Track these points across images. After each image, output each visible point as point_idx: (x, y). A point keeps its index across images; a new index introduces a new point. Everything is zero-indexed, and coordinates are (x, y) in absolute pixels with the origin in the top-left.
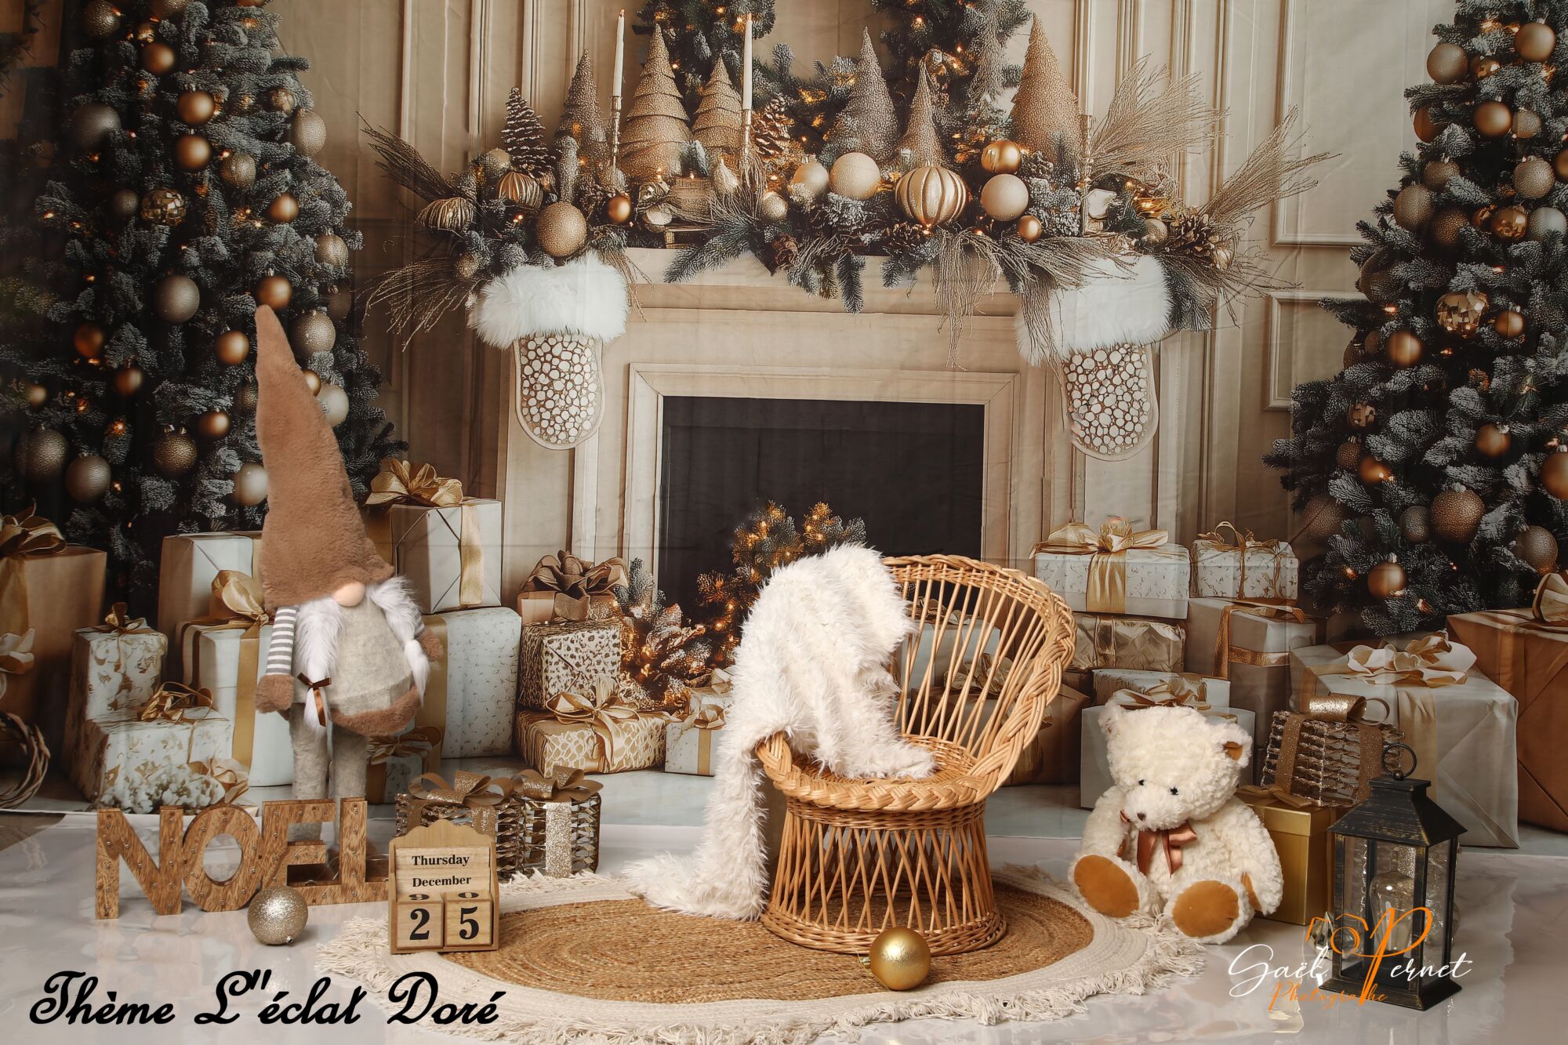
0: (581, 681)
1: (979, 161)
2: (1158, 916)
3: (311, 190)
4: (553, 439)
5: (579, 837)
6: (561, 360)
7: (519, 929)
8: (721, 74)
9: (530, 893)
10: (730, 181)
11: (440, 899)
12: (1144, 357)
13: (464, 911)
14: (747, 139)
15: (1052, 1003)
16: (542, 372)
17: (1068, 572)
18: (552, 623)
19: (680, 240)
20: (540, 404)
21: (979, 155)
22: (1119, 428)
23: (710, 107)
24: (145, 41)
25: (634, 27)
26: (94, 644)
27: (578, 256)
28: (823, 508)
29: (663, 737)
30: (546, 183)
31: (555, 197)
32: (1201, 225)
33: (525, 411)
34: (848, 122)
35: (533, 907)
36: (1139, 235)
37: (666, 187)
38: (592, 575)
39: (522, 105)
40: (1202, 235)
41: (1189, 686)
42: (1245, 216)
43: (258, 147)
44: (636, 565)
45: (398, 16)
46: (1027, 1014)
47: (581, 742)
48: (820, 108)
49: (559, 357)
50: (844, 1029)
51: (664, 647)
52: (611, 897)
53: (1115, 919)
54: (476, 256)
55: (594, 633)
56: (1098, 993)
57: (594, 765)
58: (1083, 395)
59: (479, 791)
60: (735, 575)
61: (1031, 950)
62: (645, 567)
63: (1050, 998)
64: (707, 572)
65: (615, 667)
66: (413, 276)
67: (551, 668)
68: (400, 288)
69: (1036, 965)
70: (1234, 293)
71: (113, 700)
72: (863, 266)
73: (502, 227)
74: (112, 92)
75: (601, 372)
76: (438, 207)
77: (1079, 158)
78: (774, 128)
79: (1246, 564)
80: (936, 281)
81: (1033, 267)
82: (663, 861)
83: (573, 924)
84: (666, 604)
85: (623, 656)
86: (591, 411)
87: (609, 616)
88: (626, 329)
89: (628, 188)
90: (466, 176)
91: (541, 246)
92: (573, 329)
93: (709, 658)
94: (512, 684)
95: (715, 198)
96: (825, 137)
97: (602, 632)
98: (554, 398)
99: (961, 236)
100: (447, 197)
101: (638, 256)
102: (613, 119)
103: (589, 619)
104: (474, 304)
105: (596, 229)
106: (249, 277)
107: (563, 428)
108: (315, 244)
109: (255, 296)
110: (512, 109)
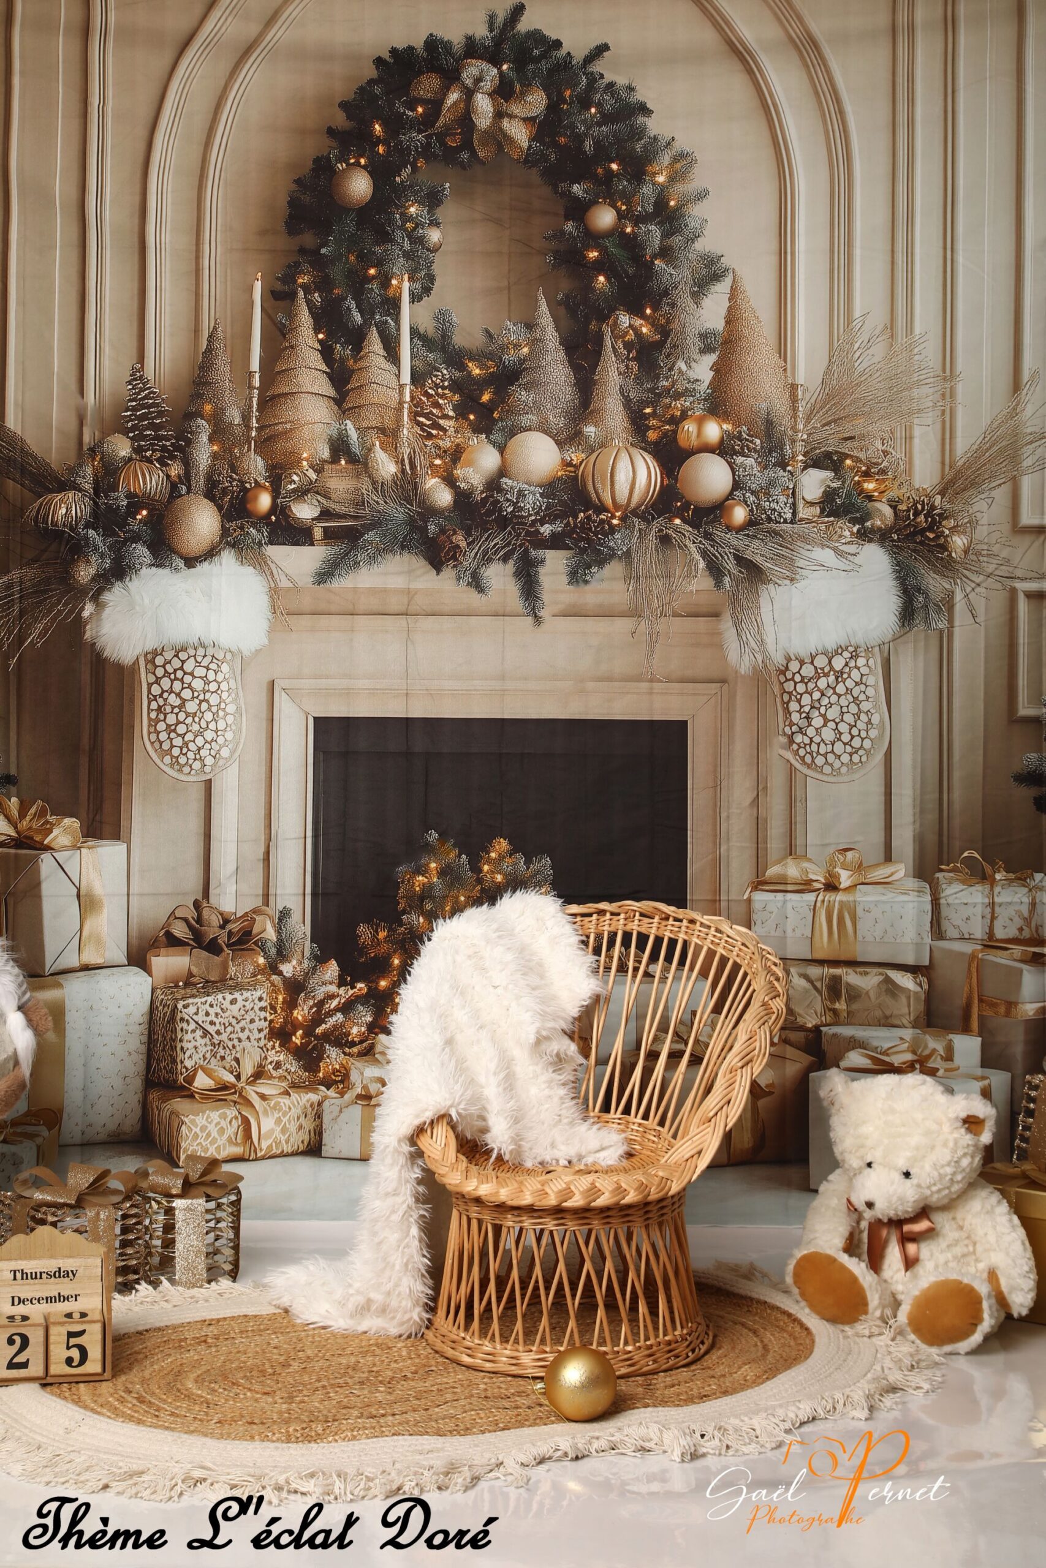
0: (222, 1052)
1: (675, 439)
2: (891, 1322)
4: (186, 769)
5: (217, 1238)
6: (194, 677)
7: (139, 1353)
8: (375, 344)
9: (156, 1307)
10: (386, 466)
11: (42, 1321)
12: (871, 661)
13: (71, 1335)
14: (405, 418)
15: (758, 1432)
16: (172, 692)
17: (790, 913)
18: (187, 984)
19: (330, 535)
20: (170, 729)
21: (675, 432)
22: (845, 744)
23: (362, 382)
25: (272, 292)
27: (212, 556)
28: (502, 844)
29: (319, 1116)
30: (173, 473)
31: (184, 489)
32: (933, 507)
33: (153, 737)
34: (522, 396)
35: (158, 1325)
36: (861, 521)
37: (313, 475)
38: (235, 926)
39: (144, 384)
40: (934, 520)
41: (934, 1044)
42: (983, 496)
44: (285, 914)
46: (728, 1447)
47: (223, 1124)
48: (489, 381)
49: (192, 674)
50: (510, 1471)
52: (251, 1311)
53: (841, 1327)
54: (93, 558)
55: (237, 995)
56: (814, 1419)
57: (238, 1150)
58: (801, 707)
59: (97, 1187)
60: (401, 924)
61: (740, 1368)
62: (296, 917)
63: (757, 1427)
64: (368, 921)
65: (262, 1035)
66: (21, 583)
67: (189, 1036)
68: (6, 597)
69: (745, 1385)
70: (973, 585)
72: (543, 561)
73: (123, 524)
75: (241, 694)
76: (49, 503)
77: (790, 433)
78: (437, 405)
79: (997, 900)
80: (628, 578)
81: (740, 560)
82: (311, 1268)
83: (203, 1346)
84: (320, 959)
85: (271, 1021)
86: (229, 735)
87: (254, 975)
88: (270, 640)
89: (269, 477)
90: (81, 466)
91: (169, 546)
92: (207, 641)
93: (371, 1023)
94: (141, 1056)
95: (371, 488)
96: (495, 415)
97: (246, 994)
98: (187, 722)
99: (656, 525)
100: (60, 492)
101: (282, 555)
102: (251, 398)
103: (231, 979)
104: (91, 614)
105: (232, 524)
107: (198, 757)
110: (133, 388)
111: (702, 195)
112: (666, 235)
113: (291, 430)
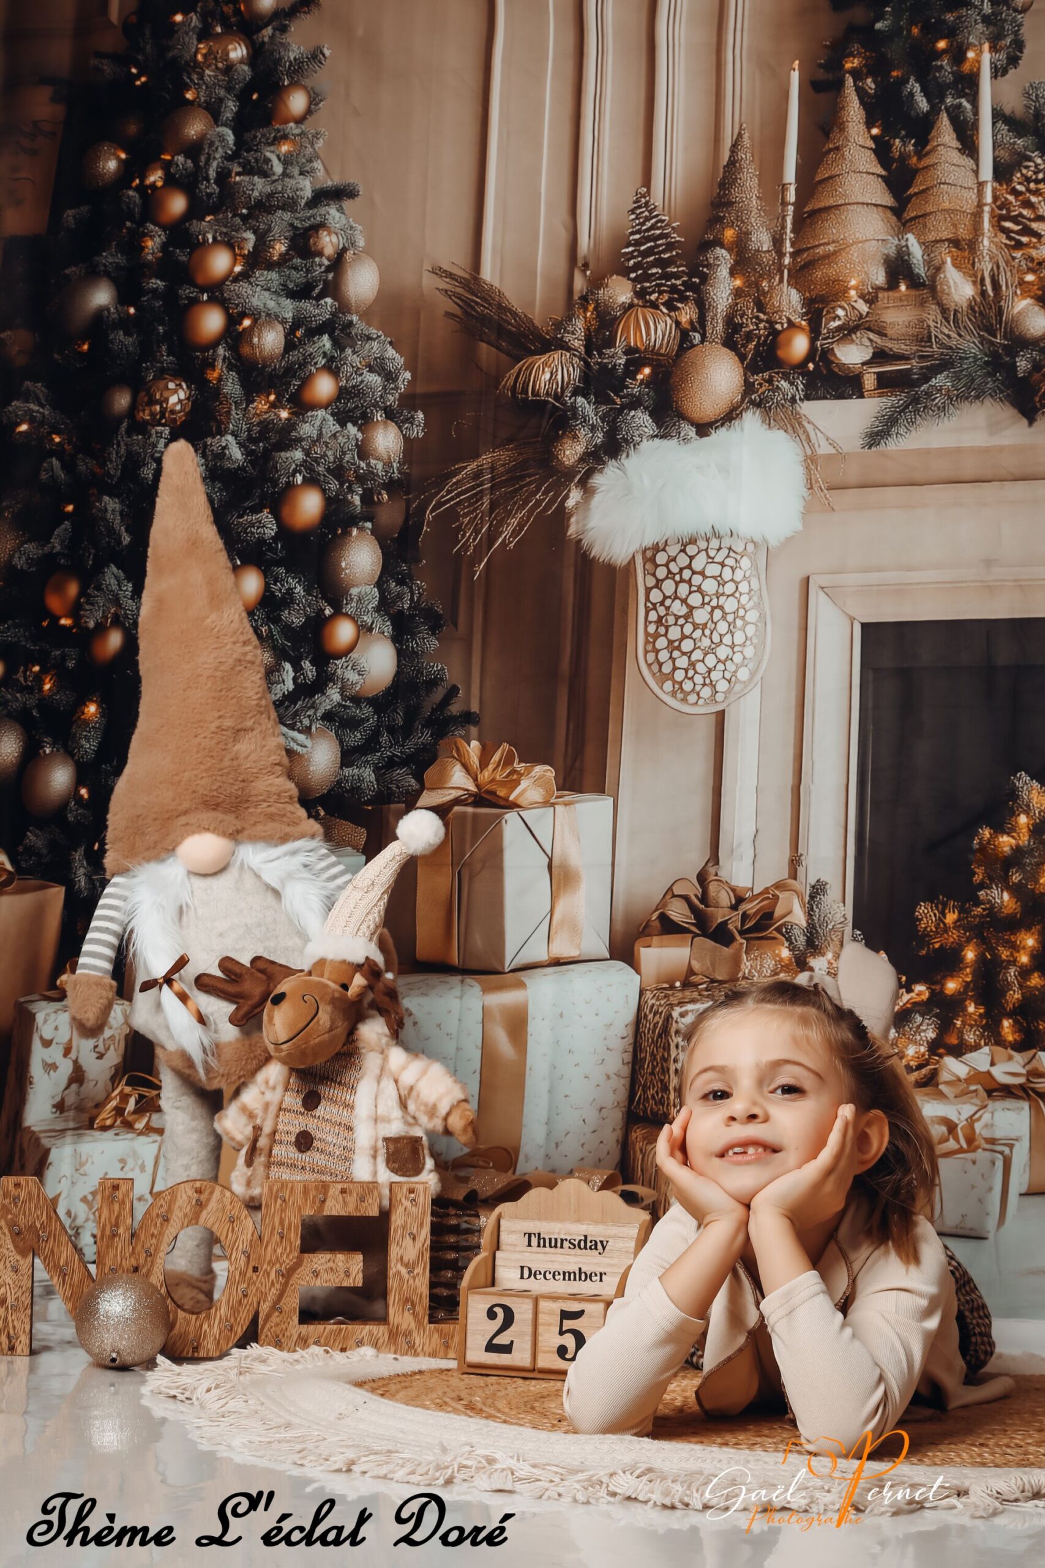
3: (356, 361)
4: (692, 698)
6: (705, 577)
8: (945, 134)
10: (960, 289)
14: (986, 224)
16: (676, 597)
18: (687, 984)
19: (885, 383)
20: (672, 646)
23: (929, 184)
24: (153, 186)
25: (813, 83)
26: (40, 1018)
27: (731, 420)
30: (684, 319)
33: (651, 657)
37: (863, 307)
38: (751, 907)
39: (650, 212)
43: (288, 308)
44: (818, 890)
45: (480, 109)
49: (702, 573)
54: (583, 433)
60: (978, 902)
62: (832, 895)
64: (931, 898)
66: (493, 469)
68: (473, 488)
71: (58, 1098)
73: (619, 386)
74: (110, 258)
75: (764, 593)
76: (530, 367)
78: (1027, 204)
86: (749, 652)
88: (806, 523)
89: (806, 314)
90: (571, 320)
91: (677, 410)
92: (723, 530)
93: (934, 1041)
94: (622, 1081)
95: (940, 317)
98: (694, 636)
100: (543, 353)
101: (822, 412)
102: (784, 218)
103: (744, 978)
104: (577, 503)
105: (758, 378)
106: (268, 488)
107: (708, 681)
108: (360, 436)
109: (276, 514)
110: (637, 218)
113: (835, 253)
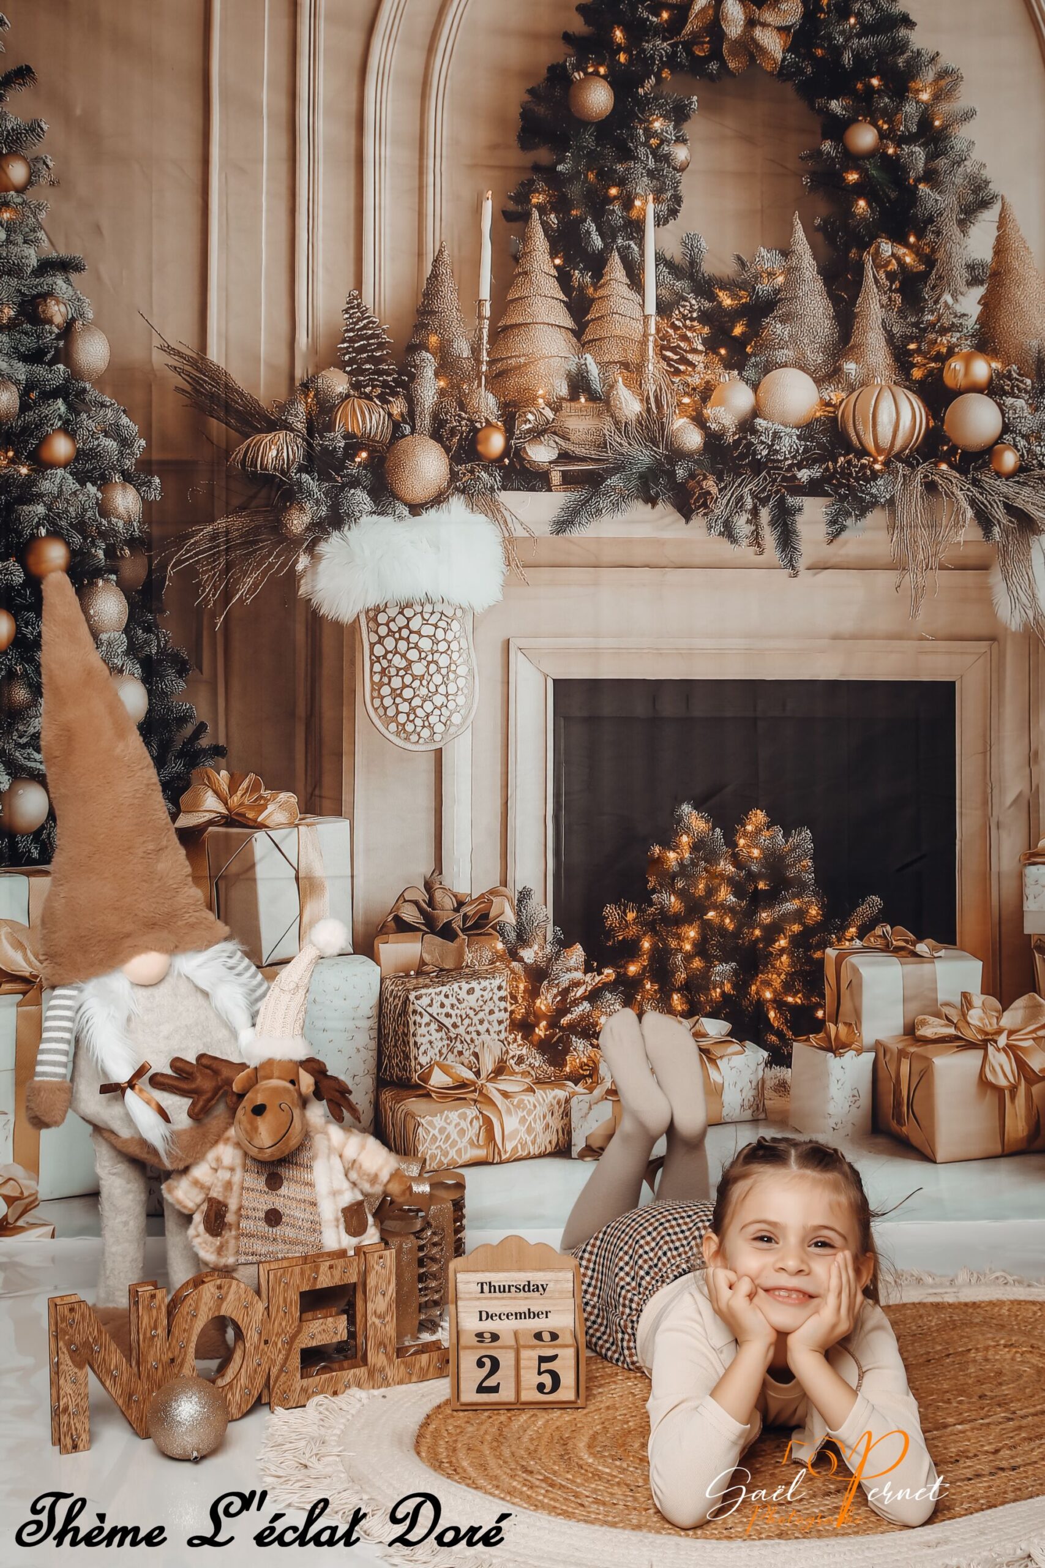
0: (459, 1046)
1: (941, 378)
3: (92, 425)
4: (414, 738)
6: (421, 636)
8: (616, 270)
10: (630, 405)
14: (651, 352)
16: (397, 652)
19: (569, 480)
20: (396, 694)
21: (941, 370)
23: (604, 312)
25: (504, 212)
27: (439, 502)
28: (759, 817)
29: (567, 1114)
30: (395, 411)
31: (408, 429)
33: (377, 702)
34: (777, 329)
37: (549, 414)
38: (468, 910)
39: (362, 313)
43: (21, 371)
44: (524, 895)
45: (200, 201)
47: (464, 1125)
48: (742, 312)
49: (418, 633)
51: (564, 1000)
54: (307, 506)
55: (474, 984)
57: (481, 1153)
60: (651, 904)
62: (536, 898)
64: (616, 901)
65: (502, 1027)
66: (227, 533)
67: (420, 1031)
68: (210, 549)
72: (800, 509)
73: (340, 467)
75: (472, 652)
76: (258, 444)
78: (684, 338)
80: (892, 527)
81: (1010, 509)
84: (564, 944)
85: (512, 1012)
86: (461, 700)
87: (492, 962)
88: (504, 595)
89: (502, 416)
90: (293, 404)
91: (392, 491)
92: (436, 597)
94: (371, 1053)
95: (613, 428)
96: (749, 350)
97: (484, 983)
98: (414, 685)
99: (921, 470)
100: (269, 431)
101: (515, 501)
102: (481, 329)
104: (306, 567)
105: (461, 468)
106: (13, 538)
107: (426, 724)
108: (99, 495)
109: (23, 562)
110: (350, 318)
111: (968, 116)
112: (931, 157)
113: (525, 364)
